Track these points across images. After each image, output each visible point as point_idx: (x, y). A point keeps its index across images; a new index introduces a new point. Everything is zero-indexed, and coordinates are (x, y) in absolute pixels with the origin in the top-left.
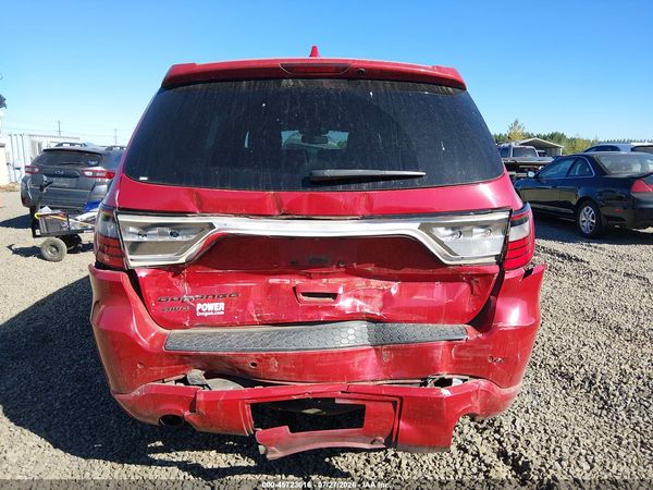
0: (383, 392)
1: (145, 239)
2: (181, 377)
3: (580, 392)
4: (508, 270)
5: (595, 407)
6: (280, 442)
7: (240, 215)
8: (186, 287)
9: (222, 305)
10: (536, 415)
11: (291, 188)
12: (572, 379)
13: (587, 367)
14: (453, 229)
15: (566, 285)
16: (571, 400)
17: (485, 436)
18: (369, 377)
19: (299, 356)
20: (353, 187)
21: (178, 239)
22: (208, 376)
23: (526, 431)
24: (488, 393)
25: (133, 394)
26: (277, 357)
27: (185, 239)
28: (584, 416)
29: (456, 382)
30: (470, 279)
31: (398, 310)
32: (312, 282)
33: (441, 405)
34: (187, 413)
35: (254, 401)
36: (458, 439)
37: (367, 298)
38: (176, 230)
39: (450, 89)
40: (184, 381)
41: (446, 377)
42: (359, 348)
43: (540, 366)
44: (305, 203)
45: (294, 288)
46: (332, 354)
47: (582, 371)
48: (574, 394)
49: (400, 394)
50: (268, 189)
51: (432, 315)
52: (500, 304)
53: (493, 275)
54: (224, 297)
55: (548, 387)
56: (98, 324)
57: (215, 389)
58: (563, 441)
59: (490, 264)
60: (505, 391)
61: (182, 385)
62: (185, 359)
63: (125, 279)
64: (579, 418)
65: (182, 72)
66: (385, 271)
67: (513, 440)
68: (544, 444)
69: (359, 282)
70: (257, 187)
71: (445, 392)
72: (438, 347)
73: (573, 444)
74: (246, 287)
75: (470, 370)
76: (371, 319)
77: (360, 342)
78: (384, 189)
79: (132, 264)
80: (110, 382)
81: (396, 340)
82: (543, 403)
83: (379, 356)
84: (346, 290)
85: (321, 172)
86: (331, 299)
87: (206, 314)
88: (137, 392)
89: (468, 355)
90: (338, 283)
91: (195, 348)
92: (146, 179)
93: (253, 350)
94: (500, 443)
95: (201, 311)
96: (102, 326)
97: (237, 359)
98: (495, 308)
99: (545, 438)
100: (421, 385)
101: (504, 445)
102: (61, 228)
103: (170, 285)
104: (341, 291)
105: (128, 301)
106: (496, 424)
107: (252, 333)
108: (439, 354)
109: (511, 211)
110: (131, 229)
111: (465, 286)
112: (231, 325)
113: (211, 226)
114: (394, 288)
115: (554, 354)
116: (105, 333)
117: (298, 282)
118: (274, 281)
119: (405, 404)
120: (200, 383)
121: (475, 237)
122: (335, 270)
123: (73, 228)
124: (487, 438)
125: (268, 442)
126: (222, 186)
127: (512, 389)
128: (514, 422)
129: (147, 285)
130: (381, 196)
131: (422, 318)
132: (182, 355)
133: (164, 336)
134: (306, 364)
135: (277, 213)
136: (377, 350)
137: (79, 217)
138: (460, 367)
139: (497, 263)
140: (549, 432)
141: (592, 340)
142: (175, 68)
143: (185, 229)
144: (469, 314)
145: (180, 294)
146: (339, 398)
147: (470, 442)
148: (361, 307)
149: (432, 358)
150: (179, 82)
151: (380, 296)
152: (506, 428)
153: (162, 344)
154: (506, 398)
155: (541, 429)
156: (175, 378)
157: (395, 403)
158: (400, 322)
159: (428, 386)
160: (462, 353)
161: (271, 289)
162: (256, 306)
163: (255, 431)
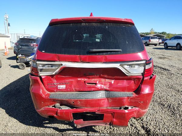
0: (109, 111)
1: (44, 68)
2: (54, 105)
3: (166, 109)
4: (145, 77)
5: (170, 114)
6: (81, 123)
7: (69, 62)
8: (55, 81)
9: (65, 86)
10: (153, 116)
11: (84, 54)
12: (164, 105)
13: (168, 102)
14: (129, 66)
15: (164, 78)
16: (163, 112)
17: (138, 122)
18: (105, 106)
19: (86, 100)
20: (101, 54)
21: (53, 68)
22: (61, 105)
23: (150, 120)
24: (138, 111)
25: (41, 110)
26: (80, 101)
27: (55, 68)
28: (167, 116)
29: (130, 108)
30: (134, 79)
31: (114, 88)
32: (90, 80)
33: (125, 115)
34: (55, 115)
35: (73, 112)
36: (131, 122)
37: (105, 85)
38: (52, 65)
39: (130, 25)
40: (54, 106)
41: (127, 107)
42: (103, 98)
43: (155, 102)
44: (87, 58)
45: (85, 81)
46: (95, 100)
47: (167, 103)
48: (165, 110)
49: (114, 111)
50: (77, 55)
51: (123, 89)
52: (143, 86)
53: (141, 78)
54: (65, 84)
55: (157, 108)
56: (32, 91)
57: (63, 109)
58: (160, 124)
59: (140, 75)
60: (144, 111)
61: (54, 108)
62: (54, 101)
63: (39, 79)
64: (165, 117)
65: (54, 21)
66: (110, 77)
67: (146, 123)
68: (155, 124)
69: (103, 80)
70: (74, 54)
71: (126, 111)
72: (125, 99)
73: (163, 125)
74: (71, 81)
75: (134, 105)
76: (106, 90)
77: (103, 97)
78: (110, 54)
79: (41, 75)
80: (35, 106)
81: (113, 96)
82: (155, 113)
83: (108, 101)
84: (99, 82)
85: (92, 50)
86: (95, 85)
87: (61, 88)
88: (42, 109)
89: (133, 101)
90: (97, 80)
91: (57, 98)
92: (44, 51)
93: (73, 99)
94: (143, 124)
95: (59, 87)
96: (33, 91)
97: (69, 101)
98: (141, 88)
99: (155, 123)
100: (120, 109)
101: (144, 124)
102: (24, 60)
103: (51, 80)
104: (98, 82)
105: (39, 85)
106: (142, 118)
107: (73, 94)
108: (125, 100)
109: (146, 61)
110: (40, 65)
111: (133, 81)
112: (67, 91)
113: (62, 65)
114: (113, 82)
115: (159, 98)
116: (33, 93)
117: (86, 80)
118: (79, 79)
119: (115, 114)
120: (59, 107)
121: (135, 68)
122: (96, 77)
123: (27, 60)
124: (139, 122)
125: (77, 123)
126: (65, 54)
127: (146, 110)
128: (147, 118)
129: (44, 80)
130: (109, 57)
131: (120, 90)
132: (54, 100)
133: (49, 94)
134: (88, 103)
135: (80, 61)
136: (107, 99)
137: (29, 57)
138: (131, 104)
139: (142, 75)
140: (157, 121)
141: (170, 94)
142: (52, 20)
143: (55, 65)
144: (134, 89)
145: (53, 83)
146: (97, 112)
147: (134, 123)
148: (103, 87)
149: (123, 102)
150: (54, 24)
151: (108, 84)
152: (144, 120)
153: (48, 97)
154: (144, 113)
155: (154, 120)
156: (52, 105)
157: (112, 114)
158: (114, 91)
159: (122, 109)
160: (132, 100)
161: (78, 81)
162: (74, 86)
163: (74, 120)
